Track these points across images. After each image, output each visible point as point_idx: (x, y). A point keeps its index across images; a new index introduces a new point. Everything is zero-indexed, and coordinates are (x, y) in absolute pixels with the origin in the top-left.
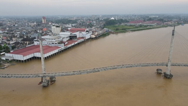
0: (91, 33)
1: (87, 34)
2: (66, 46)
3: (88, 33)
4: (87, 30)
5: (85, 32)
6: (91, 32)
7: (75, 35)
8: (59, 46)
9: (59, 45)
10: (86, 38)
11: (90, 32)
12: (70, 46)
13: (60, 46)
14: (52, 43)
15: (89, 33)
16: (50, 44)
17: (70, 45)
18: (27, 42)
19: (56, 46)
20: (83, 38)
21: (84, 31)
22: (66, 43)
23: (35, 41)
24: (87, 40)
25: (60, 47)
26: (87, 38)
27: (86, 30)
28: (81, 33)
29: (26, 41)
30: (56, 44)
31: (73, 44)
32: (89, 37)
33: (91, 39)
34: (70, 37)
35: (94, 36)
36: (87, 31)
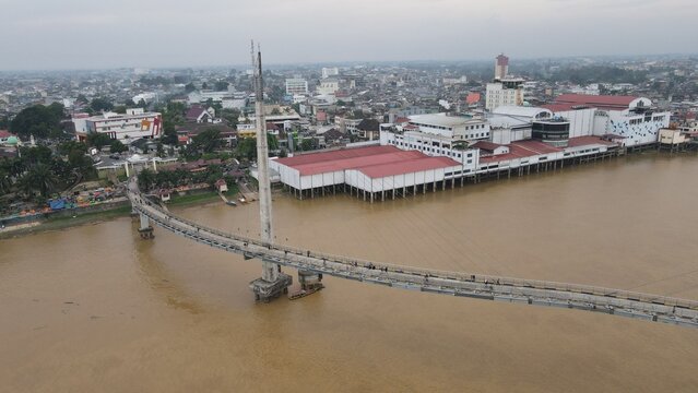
0: (666, 122)
1: (633, 122)
2: (495, 161)
3: (642, 117)
4: (641, 103)
5: (626, 112)
6: (668, 115)
7: (561, 119)
8: (456, 158)
9: (457, 152)
10: (624, 141)
11: (654, 115)
12: (515, 163)
13: (459, 156)
14: (434, 144)
15: (648, 119)
16: (426, 146)
17: (517, 160)
18: (371, 133)
19: (446, 154)
20: (606, 138)
21: (622, 107)
22: (497, 152)
23: (383, 129)
24: (630, 149)
25: (459, 160)
26: (629, 143)
27: (633, 104)
28: (602, 115)
29: (368, 130)
30: (446, 149)
31: (534, 160)
32: (650, 139)
33: (658, 150)
34: (535, 126)
35: (677, 138)
36: (639, 110)
